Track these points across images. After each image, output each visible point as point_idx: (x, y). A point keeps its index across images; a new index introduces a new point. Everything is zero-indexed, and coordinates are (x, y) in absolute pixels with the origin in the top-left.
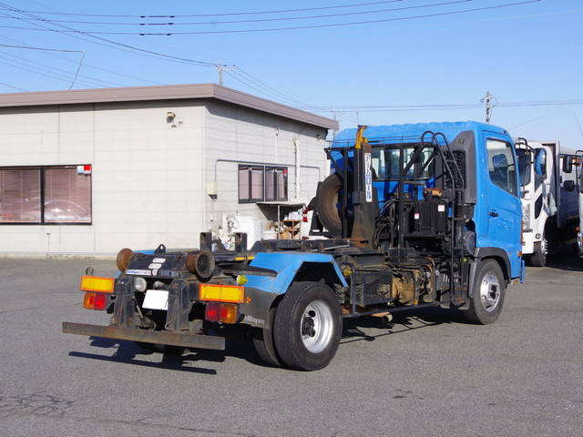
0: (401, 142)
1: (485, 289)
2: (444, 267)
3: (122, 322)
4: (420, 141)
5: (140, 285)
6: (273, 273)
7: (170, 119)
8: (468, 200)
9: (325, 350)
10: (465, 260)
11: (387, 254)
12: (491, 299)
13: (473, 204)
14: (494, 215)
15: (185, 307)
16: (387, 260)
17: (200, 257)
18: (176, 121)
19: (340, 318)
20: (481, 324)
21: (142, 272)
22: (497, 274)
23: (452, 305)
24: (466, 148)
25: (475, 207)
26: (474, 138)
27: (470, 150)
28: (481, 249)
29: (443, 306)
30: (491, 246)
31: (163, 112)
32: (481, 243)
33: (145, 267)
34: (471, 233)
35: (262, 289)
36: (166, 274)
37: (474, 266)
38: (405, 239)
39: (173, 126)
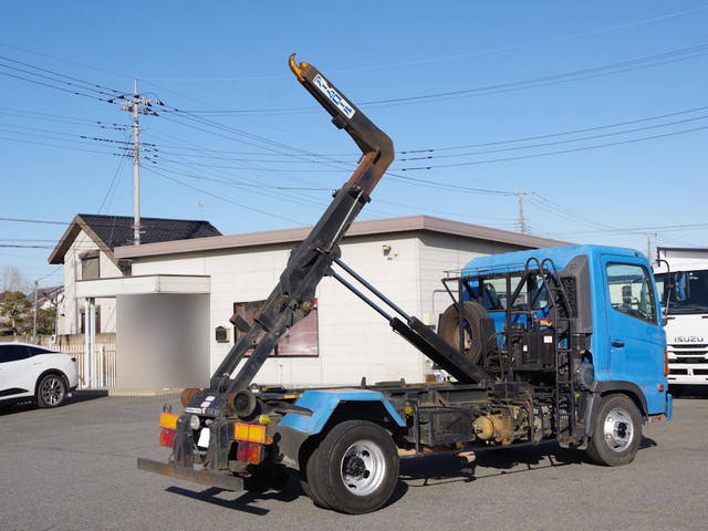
0: (506, 271)
1: (610, 427)
2: (565, 403)
3: (179, 460)
4: (524, 269)
5: (195, 424)
6: (310, 412)
7: (387, 252)
8: (580, 329)
9: (375, 492)
10: (577, 395)
11: (490, 389)
12: (617, 438)
13: (588, 335)
14: (617, 345)
15: (223, 446)
16: (490, 395)
17: (238, 395)
18: (392, 254)
19: (395, 458)
20: (607, 465)
21: (196, 410)
22: (628, 410)
23: (571, 444)
24: (577, 274)
25: (592, 336)
26: (587, 263)
27: (581, 276)
28: (600, 383)
29: (562, 445)
30: (615, 379)
31: (379, 245)
32: (599, 376)
33: (198, 405)
34: (586, 366)
35: (297, 428)
36: (211, 413)
37: (591, 401)
38: (514, 372)
39: (389, 259)
